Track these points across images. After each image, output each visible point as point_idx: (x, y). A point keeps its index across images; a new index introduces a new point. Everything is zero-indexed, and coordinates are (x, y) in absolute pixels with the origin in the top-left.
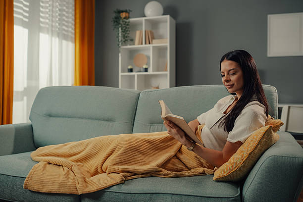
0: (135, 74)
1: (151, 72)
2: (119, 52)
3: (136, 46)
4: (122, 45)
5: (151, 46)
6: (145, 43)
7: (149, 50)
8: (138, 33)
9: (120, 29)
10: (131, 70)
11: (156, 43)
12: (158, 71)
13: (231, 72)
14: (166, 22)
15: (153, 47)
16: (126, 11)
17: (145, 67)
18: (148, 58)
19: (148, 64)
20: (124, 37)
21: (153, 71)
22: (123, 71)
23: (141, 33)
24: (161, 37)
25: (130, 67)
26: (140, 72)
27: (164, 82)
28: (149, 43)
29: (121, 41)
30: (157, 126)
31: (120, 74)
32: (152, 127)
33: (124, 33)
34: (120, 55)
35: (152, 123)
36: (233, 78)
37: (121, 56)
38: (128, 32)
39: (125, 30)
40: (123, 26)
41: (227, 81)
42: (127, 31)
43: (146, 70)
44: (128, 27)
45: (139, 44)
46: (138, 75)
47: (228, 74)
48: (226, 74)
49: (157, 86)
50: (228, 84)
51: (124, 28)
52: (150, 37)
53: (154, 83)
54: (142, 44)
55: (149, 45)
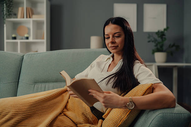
0: (18, 41)
1: (31, 40)
2: (4, 23)
3: (19, 19)
4: (7, 17)
5: (31, 20)
6: (27, 17)
7: (29, 23)
8: (20, 9)
9: (5, 4)
10: (15, 38)
11: (35, 18)
12: (37, 38)
13: (116, 35)
14: (43, 2)
15: (33, 21)
17: (26, 36)
18: (29, 29)
19: (29, 33)
20: (8, 11)
21: (33, 39)
22: (8, 38)
23: (23, 10)
24: (39, 14)
25: (14, 36)
26: (22, 39)
27: (42, 47)
28: (30, 17)
29: (6, 14)
30: (40, 85)
31: (6, 41)
32: (36, 85)
33: (8, 9)
34: (5, 25)
35: (36, 82)
36: (118, 40)
37: (6, 26)
38: (12, 8)
39: (9, 5)
40: (8, 2)
42: (11, 7)
43: (27, 38)
44: (11, 3)
45: (21, 18)
46: (21, 43)
47: (113, 36)
48: (111, 36)
49: (36, 50)
51: (9, 4)
52: (30, 13)
53: (34, 48)
54: (24, 18)
55: (28, 19)
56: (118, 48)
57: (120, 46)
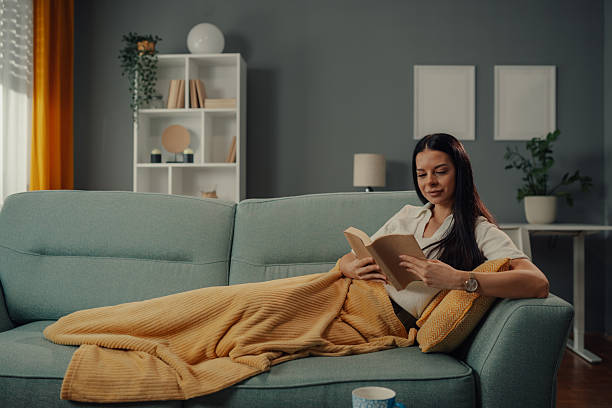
0: (167, 166)
3: (171, 110)
4: (141, 106)
5: (202, 111)
6: (190, 107)
7: (196, 121)
8: (174, 84)
9: (137, 73)
10: (157, 159)
11: (212, 106)
12: (212, 161)
15: (206, 113)
16: (150, 39)
17: (186, 151)
19: (194, 144)
20: (145, 90)
21: (206, 161)
22: (140, 161)
24: (218, 95)
25: (155, 152)
27: (228, 185)
28: (199, 107)
29: (139, 97)
31: (136, 165)
32: (268, 269)
33: (147, 83)
34: (136, 126)
35: (268, 262)
37: (138, 128)
38: (154, 81)
39: (147, 76)
40: (144, 68)
41: (433, 185)
42: (152, 79)
43: (190, 158)
44: (153, 70)
45: (176, 107)
46: (173, 168)
47: (433, 172)
48: (429, 173)
49: (212, 190)
50: (433, 190)
51: (147, 73)
52: (197, 97)
53: (205, 183)
54: (184, 107)
55: (199, 110)
56: (442, 194)
57: (446, 189)
